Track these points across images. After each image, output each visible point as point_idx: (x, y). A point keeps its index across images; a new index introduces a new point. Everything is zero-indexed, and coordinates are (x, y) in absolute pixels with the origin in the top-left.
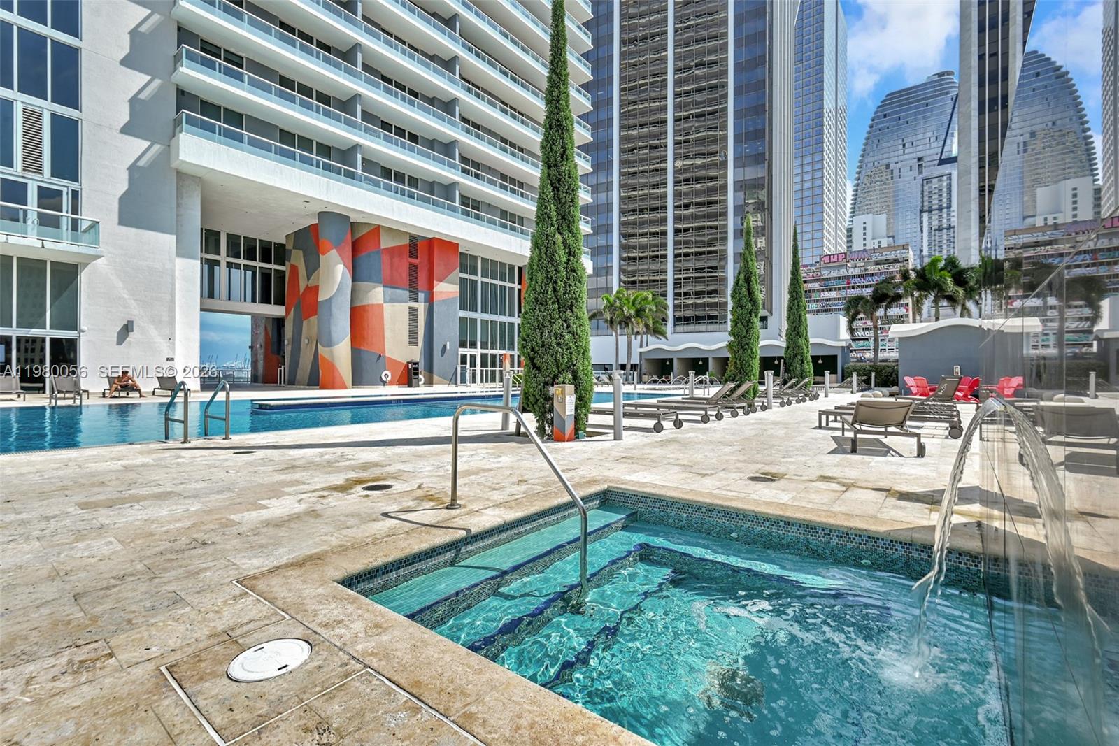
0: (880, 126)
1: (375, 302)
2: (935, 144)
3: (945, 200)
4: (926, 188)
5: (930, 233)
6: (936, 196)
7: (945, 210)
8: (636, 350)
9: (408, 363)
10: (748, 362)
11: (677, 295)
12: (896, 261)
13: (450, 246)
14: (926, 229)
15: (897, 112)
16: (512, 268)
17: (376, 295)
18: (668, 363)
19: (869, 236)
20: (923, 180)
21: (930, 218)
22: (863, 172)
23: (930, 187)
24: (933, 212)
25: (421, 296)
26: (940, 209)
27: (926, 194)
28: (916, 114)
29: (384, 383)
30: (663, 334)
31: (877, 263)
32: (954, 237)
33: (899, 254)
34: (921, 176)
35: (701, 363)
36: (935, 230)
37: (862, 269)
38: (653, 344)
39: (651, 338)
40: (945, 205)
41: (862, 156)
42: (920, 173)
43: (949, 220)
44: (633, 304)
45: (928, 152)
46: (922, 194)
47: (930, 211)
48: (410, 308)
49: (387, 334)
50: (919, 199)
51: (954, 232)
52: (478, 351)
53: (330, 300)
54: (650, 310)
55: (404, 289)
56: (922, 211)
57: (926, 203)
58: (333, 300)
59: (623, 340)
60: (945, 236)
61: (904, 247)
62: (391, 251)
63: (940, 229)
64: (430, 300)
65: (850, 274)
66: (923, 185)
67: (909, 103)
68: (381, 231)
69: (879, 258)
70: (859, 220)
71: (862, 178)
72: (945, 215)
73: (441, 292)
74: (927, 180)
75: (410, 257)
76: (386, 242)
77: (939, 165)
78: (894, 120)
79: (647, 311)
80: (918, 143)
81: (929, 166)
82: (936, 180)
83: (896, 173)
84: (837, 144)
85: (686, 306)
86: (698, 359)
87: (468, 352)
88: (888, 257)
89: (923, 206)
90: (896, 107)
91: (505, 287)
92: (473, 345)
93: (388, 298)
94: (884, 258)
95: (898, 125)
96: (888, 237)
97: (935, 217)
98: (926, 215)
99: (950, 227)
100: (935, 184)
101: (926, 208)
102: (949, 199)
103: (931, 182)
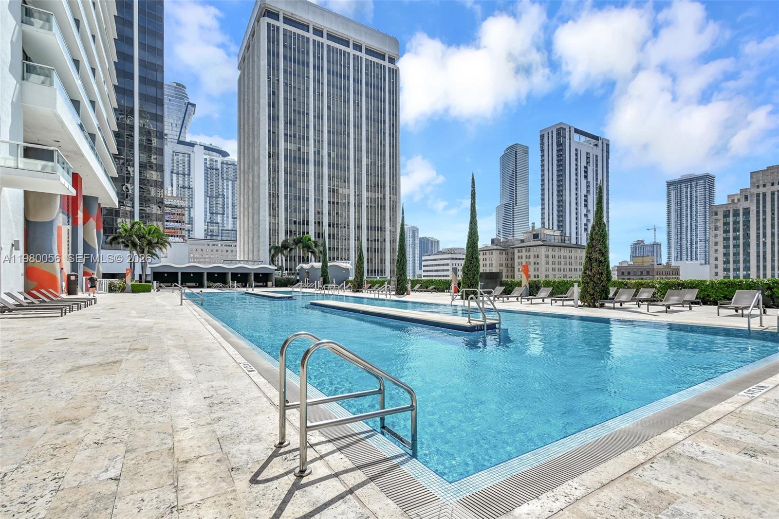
3: (186, 169)
4: (175, 158)
5: (178, 188)
6: (181, 165)
7: (187, 176)
12: (176, 207)
14: (175, 185)
20: (173, 152)
21: (178, 179)
23: (178, 159)
24: (180, 175)
26: (184, 175)
27: (175, 161)
32: (192, 195)
33: (178, 203)
34: (172, 149)
35: (192, 275)
36: (181, 187)
40: (187, 173)
43: (189, 183)
45: (171, 132)
46: (173, 161)
47: (178, 174)
48: (68, 230)
49: (63, 250)
51: (192, 191)
55: (66, 215)
56: (172, 172)
57: (175, 168)
60: (187, 193)
63: (184, 187)
66: (173, 155)
69: (166, 203)
72: (187, 179)
74: (176, 153)
77: (177, 143)
81: (172, 142)
82: (180, 155)
88: (172, 203)
89: (173, 169)
97: (181, 179)
98: (175, 176)
99: (189, 188)
100: (180, 157)
101: (175, 171)
102: (189, 170)
103: (178, 155)
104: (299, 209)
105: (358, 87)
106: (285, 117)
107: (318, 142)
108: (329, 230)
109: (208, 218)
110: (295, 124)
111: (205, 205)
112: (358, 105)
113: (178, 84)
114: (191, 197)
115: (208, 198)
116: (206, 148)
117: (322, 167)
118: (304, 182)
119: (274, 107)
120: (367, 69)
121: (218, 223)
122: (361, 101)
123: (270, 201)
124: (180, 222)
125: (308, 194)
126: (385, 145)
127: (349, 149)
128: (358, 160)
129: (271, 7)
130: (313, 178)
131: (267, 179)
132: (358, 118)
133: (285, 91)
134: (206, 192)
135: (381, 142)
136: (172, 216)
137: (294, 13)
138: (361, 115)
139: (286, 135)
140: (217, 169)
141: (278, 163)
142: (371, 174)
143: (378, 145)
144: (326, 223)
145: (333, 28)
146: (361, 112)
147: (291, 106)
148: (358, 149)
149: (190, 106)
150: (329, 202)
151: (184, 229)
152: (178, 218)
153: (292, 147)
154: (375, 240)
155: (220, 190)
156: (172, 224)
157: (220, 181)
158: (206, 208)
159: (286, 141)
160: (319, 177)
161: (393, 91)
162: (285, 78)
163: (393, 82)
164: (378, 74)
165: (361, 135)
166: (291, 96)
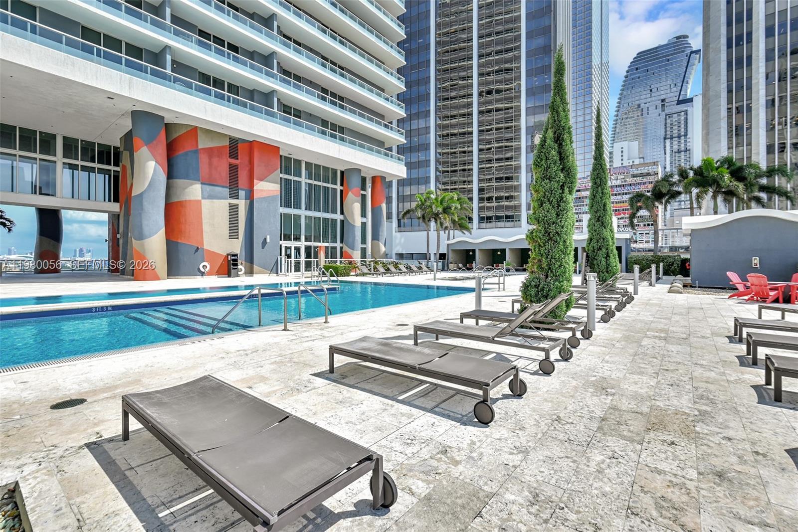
0: (633, 77)
1: (192, 198)
2: (674, 89)
3: (683, 130)
4: (668, 121)
5: (671, 155)
6: (676, 127)
7: (683, 138)
8: (444, 243)
9: (228, 255)
10: (560, 260)
11: (481, 200)
12: (648, 174)
13: (271, 149)
14: (668, 151)
15: (646, 66)
16: (334, 172)
17: (194, 191)
18: (471, 253)
19: (625, 158)
20: (666, 115)
21: (672, 143)
22: (621, 110)
23: (672, 121)
24: (674, 139)
25: (242, 193)
26: (679, 137)
27: (668, 125)
28: (660, 67)
29: (203, 274)
30: (467, 229)
31: (634, 176)
32: (690, 158)
33: (651, 169)
34: (664, 113)
35: (499, 253)
36: (675, 152)
37: (623, 180)
38: (459, 237)
39: (457, 232)
40: (683, 134)
41: (620, 99)
42: (663, 110)
43: (686, 145)
44: (441, 203)
45: (669, 95)
46: (666, 125)
47: (672, 138)
48: (230, 205)
49: (206, 228)
50: (663, 130)
51: (690, 154)
52: (303, 244)
53: (141, 195)
54: (456, 208)
55: (223, 187)
56: (665, 139)
57: (668, 133)
58: (145, 196)
59: (433, 234)
60: (683, 157)
61: (654, 164)
62: (210, 151)
63: (679, 152)
64: (250, 197)
65: (613, 184)
66: (666, 119)
67: (655, 59)
68: (199, 131)
69: (636, 172)
70: (617, 146)
71: (620, 115)
72: (683, 141)
73: (262, 190)
74: (669, 115)
75: (230, 157)
76: (204, 143)
77: (677, 104)
78: (644, 71)
79: (453, 208)
80: (662, 88)
81: (670, 106)
82: (676, 115)
83: (645, 111)
84: (602, 89)
85: (488, 208)
86: (497, 250)
87: (293, 244)
88: (643, 172)
89: (666, 135)
90: (645, 62)
91: (328, 188)
92: (297, 239)
93: (206, 195)
94: (640, 172)
95: (646, 75)
96: (640, 158)
97: (675, 143)
98: (668, 142)
99: (686, 150)
100: (675, 118)
101: (668, 136)
102: (686, 130)
103: (672, 117)
113: (679, 37)
114: (689, 161)
136: (643, 187)
149: (692, 55)
152: (650, 187)
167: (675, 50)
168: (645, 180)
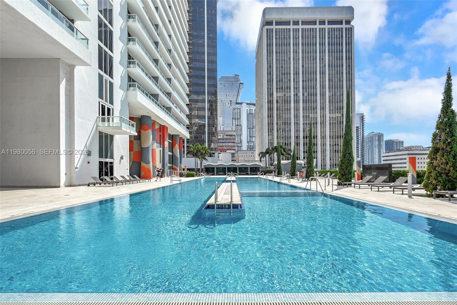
2: (235, 97)
4: (234, 111)
6: (237, 115)
12: (232, 135)
14: (234, 125)
20: (233, 108)
23: (235, 112)
25: (162, 146)
26: (238, 119)
27: (234, 113)
28: (229, 86)
31: (227, 135)
33: (233, 133)
36: (236, 126)
37: (223, 136)
42: (231, 106)
43: (240, 123)
45: (233, 99)
47: (235, 119)
48: (160, 150)
49: (157, 159)
51: (241, 127)
56: (233, 119)
57: (234, 116)
61: (234, 131)
63: (238, 125)
65: (219, 138)
67: (228, 82)
69: (228, 134)
77: (236, 104)
78: (224, 86)
80: (230, 95)
81: (233, 104)
82: (236, 109)
83: (225, 104)
88: (230, 134)
90: (224, 82)
94: (229, 134)
95: (225, 88)
97: (236, 121)
98: (234, 120)
99: (240, 125)
100: (236, 111)
101: (234, 118)
102: (240, 116)
104: (285, 129)
105: (323, 48)
106: (277, 78)
107: (296, 88)
108: (304, 141)
109: (249, 139)
110: (282, 81)
111: (247, 133)
112: (322, 59)
113: (236, 75)
114: (241, 130)
115: (249, 129)
116: (247, 104)
117: (299, 103)
118: (288, 114)
119: (270, 74)
120: (329, 34)
121: (253, 142)
122: (325, 56)
123: (268, 127)
124: (233, 143)
125: (290, 120)
126: (342, 81)
127: (316, 89)
128: (323, 94)
129: (269, 19)
130: (293, 111)
131: (267, 115)
132: (323, 67)
133: (276, 64)
134: (248, 126)
135: (340, 79)
136: (230, 140)
137: (281, 17)
138: (325, 65)
139: (277, 88)
140: (252, 114)
141: (273, 105)
142: (332, 102)
143: (337, 82)
144: (301, 136)
145: (306, 17)
146: (325, 63)
147: (280, 71)
148: (323, 87)
149: (241, 84)
150: (304, 124)
151: (235, 146)
152: (233, 141)
153: (281, 94)
154: (335, 145)
155: (254, 124)
156: (230, 144)
157: (254, 119)
158: (247, 135)
159: (277, 92)
160: (297, 109)
161: (349, 43)
162: (276, 56)
163: (349, 37)
164: (337, 35)
165: (325, 78)
166: (280, 66)
167: (235, 80)
168: (231, 138)
